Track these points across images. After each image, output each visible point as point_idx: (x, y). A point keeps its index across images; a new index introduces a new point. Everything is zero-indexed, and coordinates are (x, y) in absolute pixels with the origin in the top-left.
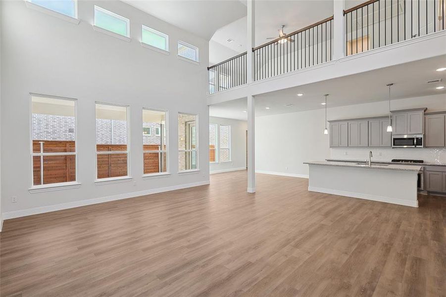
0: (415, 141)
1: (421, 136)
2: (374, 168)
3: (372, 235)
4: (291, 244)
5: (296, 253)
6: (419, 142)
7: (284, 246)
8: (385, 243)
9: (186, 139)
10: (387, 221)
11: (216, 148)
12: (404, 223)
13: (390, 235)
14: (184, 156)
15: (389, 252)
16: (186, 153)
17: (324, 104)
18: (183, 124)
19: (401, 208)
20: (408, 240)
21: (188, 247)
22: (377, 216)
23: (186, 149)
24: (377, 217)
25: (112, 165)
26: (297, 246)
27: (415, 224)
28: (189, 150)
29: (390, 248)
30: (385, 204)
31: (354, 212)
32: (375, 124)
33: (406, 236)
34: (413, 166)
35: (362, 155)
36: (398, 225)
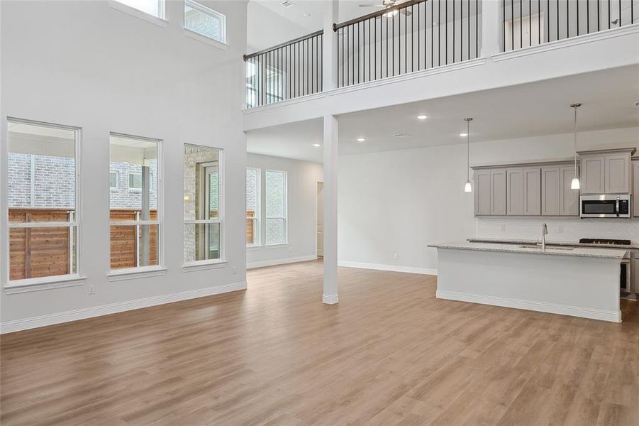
0: (617, 206)
1: (626, 197)
2: (550, 254)
3: (546, 372)
4: (407, 393)
5: (418, 408)
6: (624, 207)
7: (396, 398)
8: (566, 384)
9: (197, 198)
10: (570, 347)
11: (258, 216)
12: (598, 348)
13: (575, 371)
14: (194, 233)
15: (573, 397)
16: (197, 225)
17: (464, 135)
18: (191, 166)
19: (592, 324)
20: (602, 378)
21: (217, 408)
22: (555, 338)
23: (197, 219)
24: (556, 340)
25: (32, 252)
26: (418, 396)
27: (614, 350)
28: (203, 222)
29: (574, 392)
30: (567, 318)
31: (517, 334)
32: (552, 175)
33: (599, 371)
34: (614, 250)
35: (530, 231)
36: (587, 354)
